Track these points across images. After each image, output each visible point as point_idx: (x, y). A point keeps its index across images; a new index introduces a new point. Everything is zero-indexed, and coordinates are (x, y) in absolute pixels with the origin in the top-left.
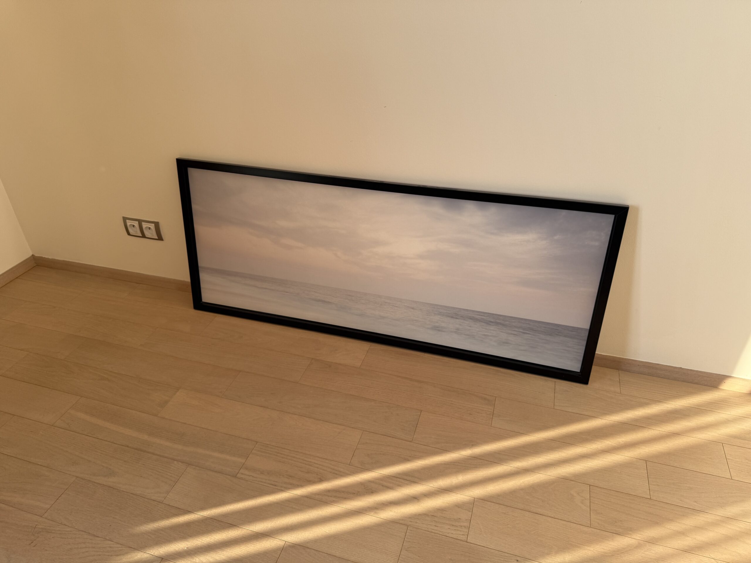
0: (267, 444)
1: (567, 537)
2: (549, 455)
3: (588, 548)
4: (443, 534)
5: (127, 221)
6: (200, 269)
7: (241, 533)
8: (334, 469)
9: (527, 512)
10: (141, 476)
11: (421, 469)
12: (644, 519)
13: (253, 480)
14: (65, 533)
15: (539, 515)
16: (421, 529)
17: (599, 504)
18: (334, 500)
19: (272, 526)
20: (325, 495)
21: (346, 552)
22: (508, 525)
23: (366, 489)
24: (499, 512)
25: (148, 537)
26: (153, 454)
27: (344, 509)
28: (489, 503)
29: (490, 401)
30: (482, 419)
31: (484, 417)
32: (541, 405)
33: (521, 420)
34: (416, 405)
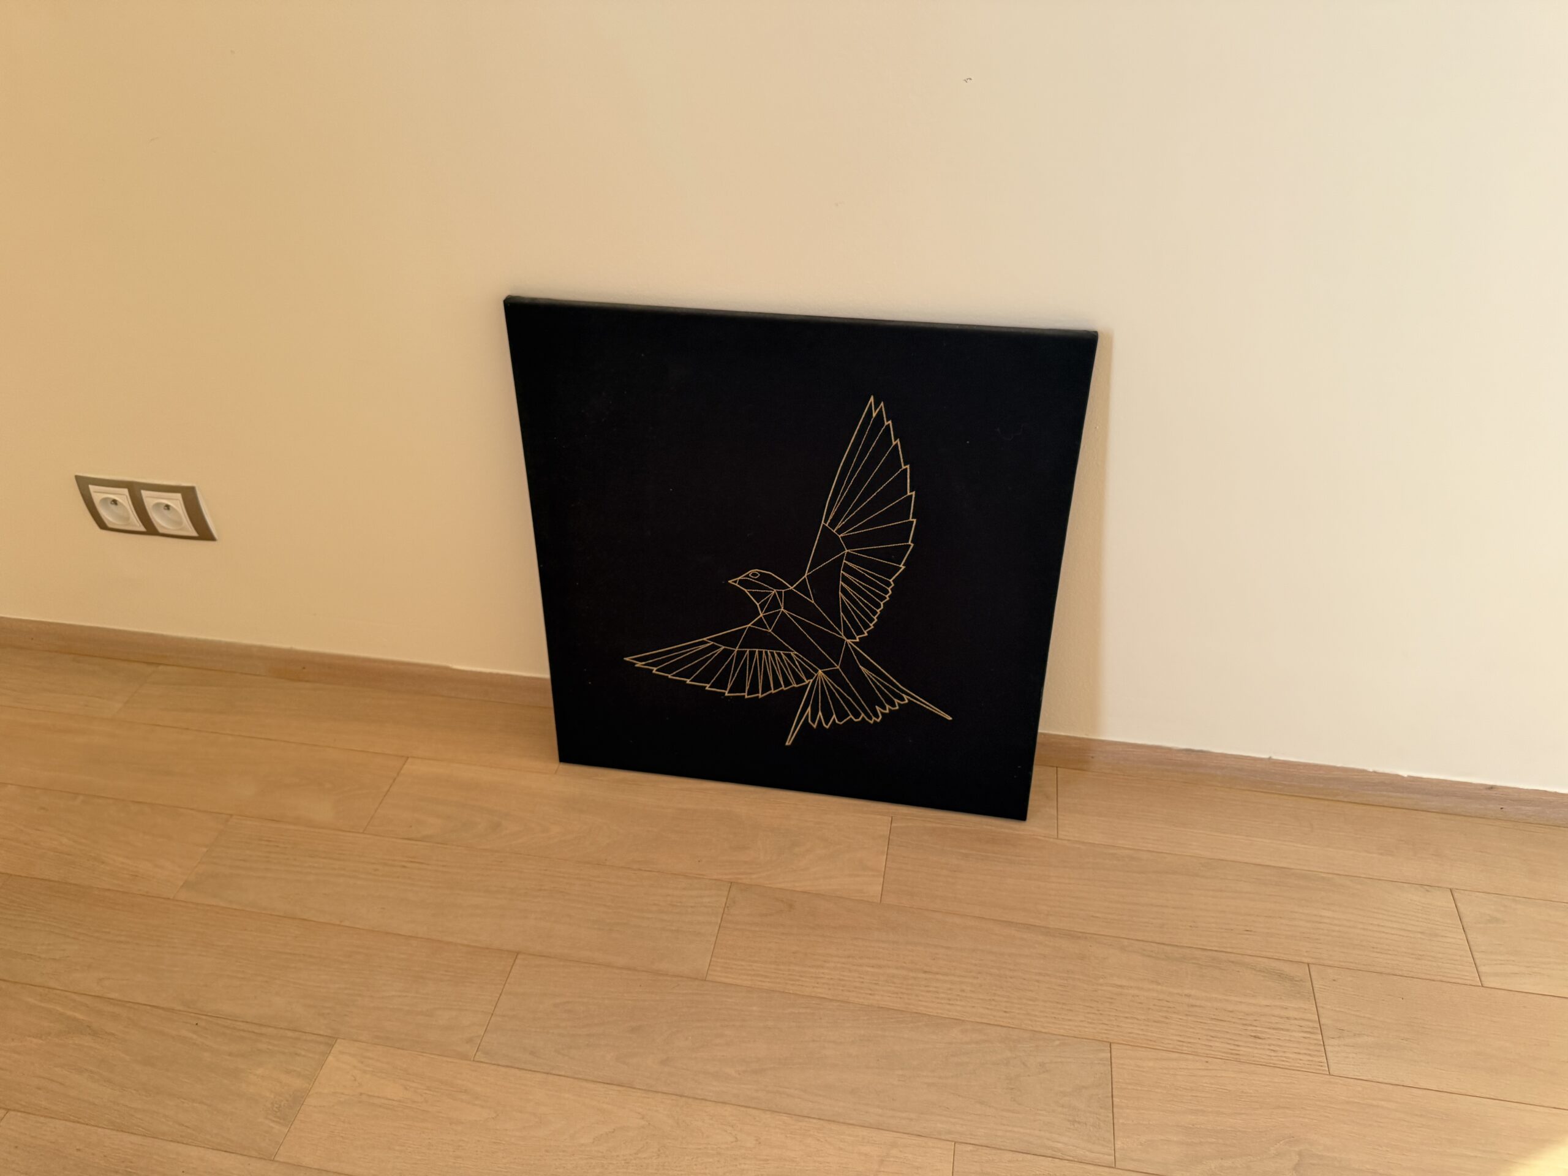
5: (92, 488)
29: (1296, 981)
30: (1295, 1053)
31: (1299, 1042)
32: (1444, 979)
33: (1407, 1040)
34: (1088, 1022)
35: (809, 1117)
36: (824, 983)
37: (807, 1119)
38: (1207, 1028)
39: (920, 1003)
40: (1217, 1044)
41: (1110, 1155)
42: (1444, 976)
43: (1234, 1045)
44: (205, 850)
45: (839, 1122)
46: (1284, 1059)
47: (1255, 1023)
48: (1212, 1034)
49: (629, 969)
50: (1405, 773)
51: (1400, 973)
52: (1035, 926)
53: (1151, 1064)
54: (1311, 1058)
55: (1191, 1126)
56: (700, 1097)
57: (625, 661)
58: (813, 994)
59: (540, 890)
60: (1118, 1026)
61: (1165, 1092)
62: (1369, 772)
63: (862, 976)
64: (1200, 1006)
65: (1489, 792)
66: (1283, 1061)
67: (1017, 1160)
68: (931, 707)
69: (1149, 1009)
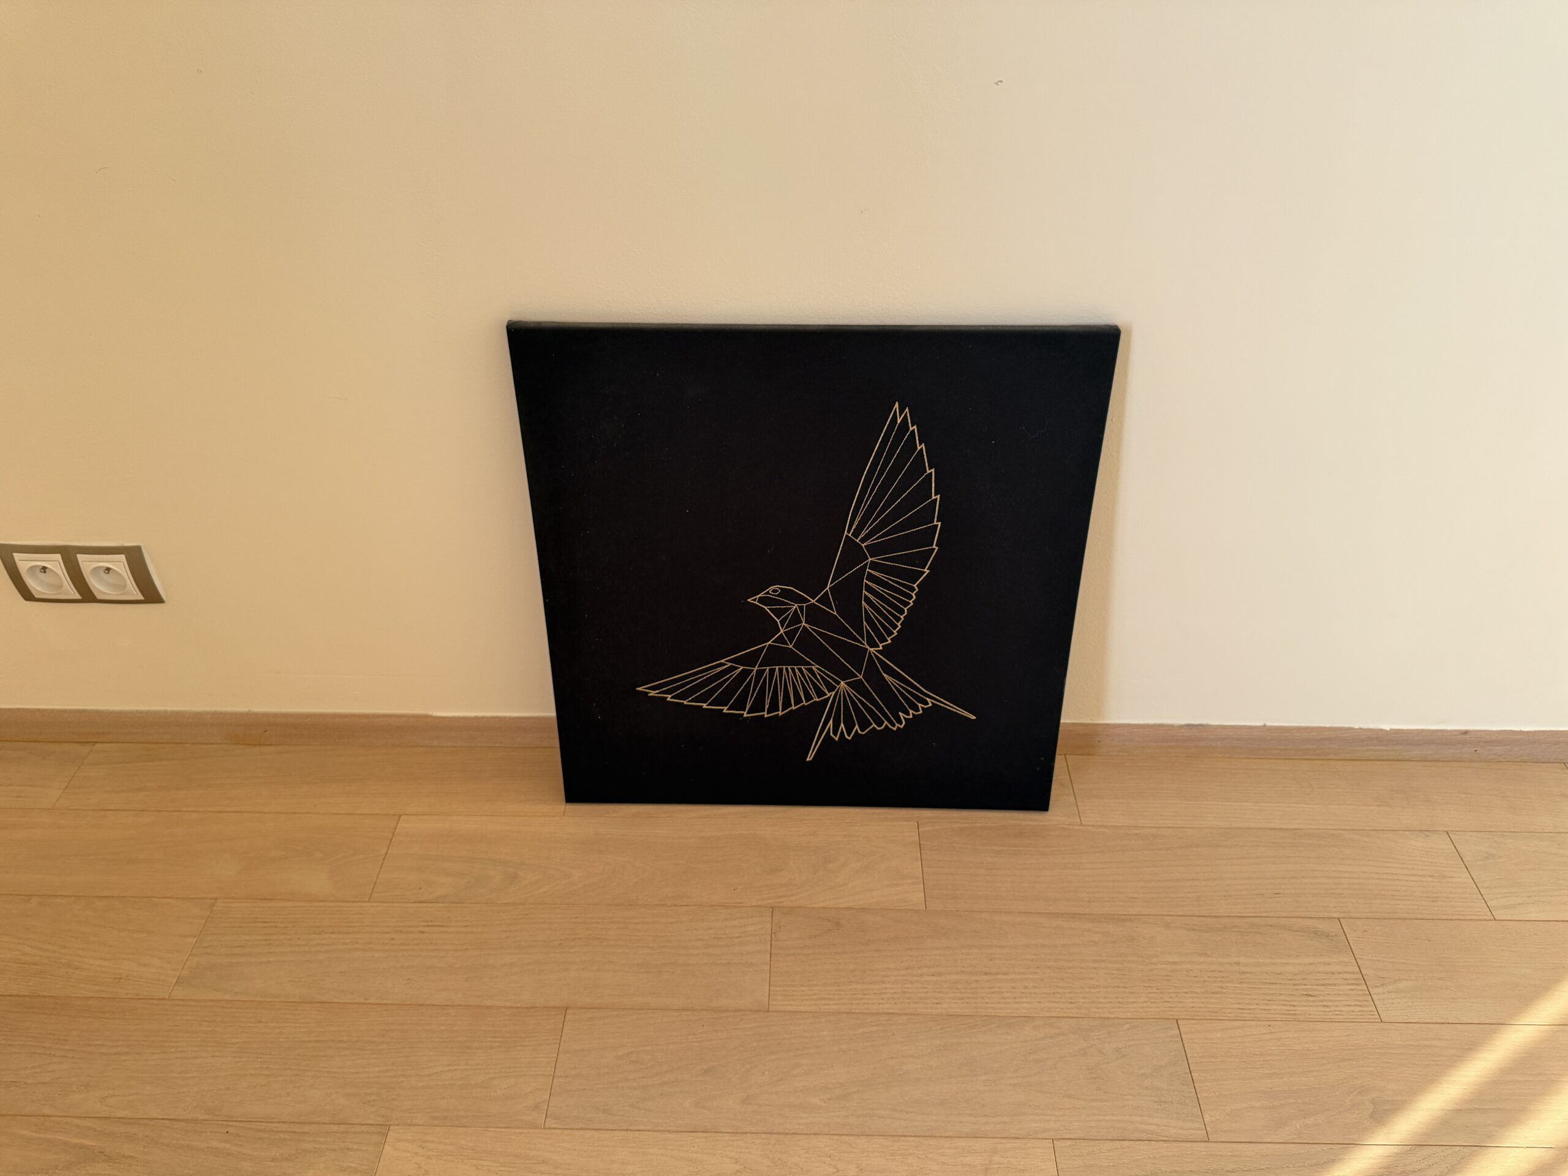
5: (18, 556)
29: (1332, 936)
30: (1347, 1005)
31: (1348, 995)
32: (1460, 917)
33: (1441, 979)
34: (1151, 1002)
35: (904, 1136)
36: (888, 999)
37: (903, 1138)
38: (1262, 992)
39: (988, 1005)
40: (1274, 1007)
41: (1202, 1130)
42: (1459, 915)
43: (1290, 1005)
44: (194, 940)
45: (935, 1137)
46: (1338, 1013)
47: (1303, 982)
48: (1268, 998)
49: (687, 1010)
50: (1387, 727)
51: (1421, 916)
52: (1080, 914)
53: (1219, 1035)
54: (1361, 1009)
55: (1269, 1090)
56: (791, 1132)
57: (638, 691)
58: (881, 1011)
59: (575, 939)
60: (1180, 1002)
61: (1237, 1060)
62: (1356, 729)
63: (925, 986)
64: (1251, 973)
65: (1464, 736)
66: (1337, 1015)
67: (1116, 1148)
68: (955, 709)
69: (1205, 981)
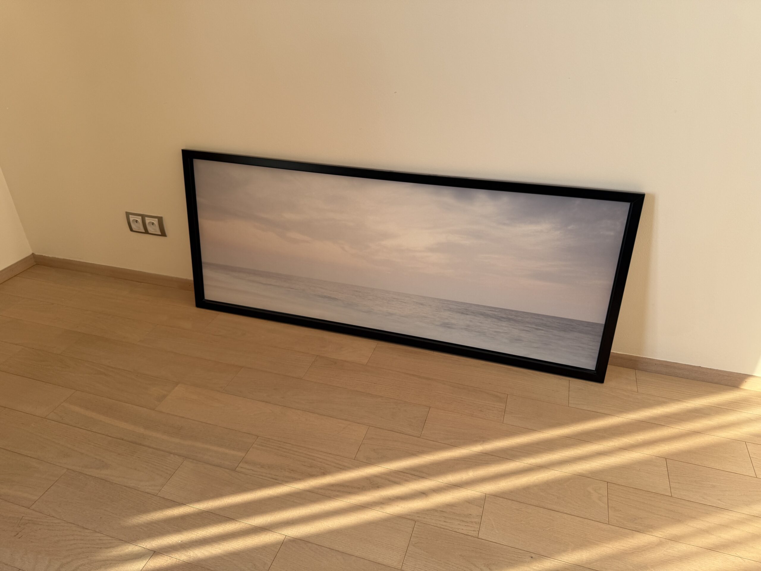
0: (269, 439)
1: (584, 534)
2: (564, 452)
3: (607, 545)
4: (453, 529)
5: (130, 216)
6: (203, 265)
7: (238, 527)
8: (338, 464)
9: (542, 509)
10: (136, 469)
11: (430, 465)
12: (665, 516)
13: (253, 474)
14: (53, 525)
15: (555, 512)
16: (430, 525)
17: (617, 501)
18: (338, 495)
19: (272, 520)
20: (328, 489)
21: (350, 547)
22: (522, 521)
23: (372, 483)
24: (513, 508)
25: (141, 530)
26: (149, 447)
27: (348, 503)
28: (501, 499)
29: (501, 398)
30: (493, 416)
31: (495, 414)
33: (534, 417)
34: (425, 401)
36: (340, 383)
37: (323, 416)
38: (465, 407)
39: (370, 391)
41: (419, 435)
42: (556, 402)
43: (473, 412)
45: (333, 417)
47: (482, 407)
49: (277, 374)
51: (541, 400)
52: (416, 375)
53: (441, 414)
54: (498, 418)
55: (449, 430)
58: (335, 386)
60: (434, 403)
61: (444, 421)
63: (353, 382)
64: (465, 401)
66: (488, 418)
67: (387, 432)
69: (447, 400)
